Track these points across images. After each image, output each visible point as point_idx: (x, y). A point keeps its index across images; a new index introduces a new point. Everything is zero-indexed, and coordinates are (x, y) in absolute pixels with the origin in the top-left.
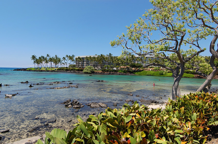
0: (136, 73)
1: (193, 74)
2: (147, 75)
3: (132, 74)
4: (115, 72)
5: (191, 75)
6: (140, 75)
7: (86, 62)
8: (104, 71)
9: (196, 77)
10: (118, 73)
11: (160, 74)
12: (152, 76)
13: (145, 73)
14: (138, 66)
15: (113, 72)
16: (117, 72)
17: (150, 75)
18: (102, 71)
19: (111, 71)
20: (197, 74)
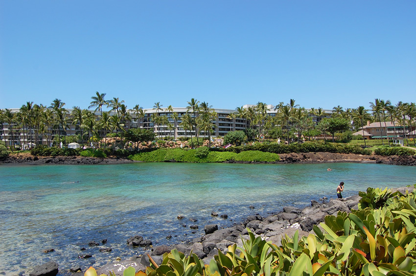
0: (136, 157)
1: (277, 153)
2: (166, 161)
3: (122, 160)
4: (71, 155)
5: (272, 154)
6: (146, 161)
7: (7, 129)
8: (36, 153)
9: (283, 161)
10: (79, 158)
11: (198, 156)
12: (178, 162)
13: (160, 157)
14: (142, 137)
15: (63, 154)
16: (75, 155)
17: (173, 161)
18: (32, 153)
19: (57, 153)
20: (286, 153)
